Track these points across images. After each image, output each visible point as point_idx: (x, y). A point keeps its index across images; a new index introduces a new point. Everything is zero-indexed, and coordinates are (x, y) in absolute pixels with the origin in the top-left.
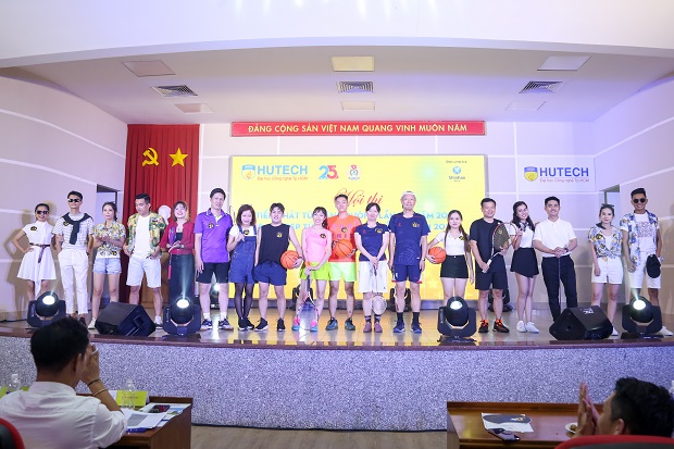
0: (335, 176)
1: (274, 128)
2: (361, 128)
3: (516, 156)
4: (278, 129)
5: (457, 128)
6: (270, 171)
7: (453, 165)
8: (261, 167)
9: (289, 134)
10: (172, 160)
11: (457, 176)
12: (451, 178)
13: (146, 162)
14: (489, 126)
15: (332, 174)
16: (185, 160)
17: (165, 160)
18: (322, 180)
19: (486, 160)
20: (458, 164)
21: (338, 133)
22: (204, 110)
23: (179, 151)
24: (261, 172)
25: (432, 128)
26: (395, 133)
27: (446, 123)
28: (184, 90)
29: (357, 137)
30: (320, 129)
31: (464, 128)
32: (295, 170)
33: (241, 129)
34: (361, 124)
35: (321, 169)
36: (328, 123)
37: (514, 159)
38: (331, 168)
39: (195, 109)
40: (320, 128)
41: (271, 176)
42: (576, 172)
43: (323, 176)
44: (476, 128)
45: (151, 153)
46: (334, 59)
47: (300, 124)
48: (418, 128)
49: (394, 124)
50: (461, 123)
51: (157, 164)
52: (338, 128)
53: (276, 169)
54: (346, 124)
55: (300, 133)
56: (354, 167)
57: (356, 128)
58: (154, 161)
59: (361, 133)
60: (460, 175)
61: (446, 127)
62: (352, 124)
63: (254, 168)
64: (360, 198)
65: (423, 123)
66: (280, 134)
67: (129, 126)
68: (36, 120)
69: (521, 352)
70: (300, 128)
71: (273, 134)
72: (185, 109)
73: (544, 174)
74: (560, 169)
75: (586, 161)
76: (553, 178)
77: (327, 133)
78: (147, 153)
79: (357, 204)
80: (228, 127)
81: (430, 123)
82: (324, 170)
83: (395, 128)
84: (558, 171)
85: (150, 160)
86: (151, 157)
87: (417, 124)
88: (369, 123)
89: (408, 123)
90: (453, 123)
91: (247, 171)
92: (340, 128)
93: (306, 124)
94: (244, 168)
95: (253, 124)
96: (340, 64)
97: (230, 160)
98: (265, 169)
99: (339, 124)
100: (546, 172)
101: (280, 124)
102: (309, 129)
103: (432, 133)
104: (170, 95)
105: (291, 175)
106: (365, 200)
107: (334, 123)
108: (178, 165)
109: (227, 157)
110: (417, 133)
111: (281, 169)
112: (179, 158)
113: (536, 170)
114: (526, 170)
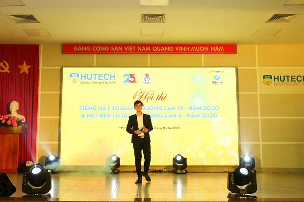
0: (134, 81)
1: (92, 48)
2: (152, 48)
3: (257, 68)
4: (95, 49)
5: (217, 49)
6: (89, 78)
7: (215, 74)
8: (83, 75)
9: (102, 52)
10: (20, 70)
11: (217, 82)
12: (213, 82)
13: (0, 71)
15: (132, 79)
16: (29, 70)
17: (15, 69)
18: (125, 84)
19: (237, 70)
20: (218, 73)
21: (136, 52)
23: (25, 63)
24: (83, 78)
25: (200, 49)
26: (175, 52)
27: (209, 46)
29: (149, 55)
30: (124, 49)
31: (222, 49)
32: (107, 77)
33: (69, 48)
34: (151, 46)
35: (125, 76)
36: (129, 45)
37: (256, 69)
38: (131, 76)
41: (90, 81)
42: (299, 79)
43: (126, 81)
44: (230, 48)
45: (5, 64)
47: (110, 46)
48: (190, 49)
49: (174, 46)
50: (219, 45)
51: (9, 72)
52: (136, 48)
53: (93, 76)
54: (141, 45)
55: (110, 52)
56: (147, 75)
57: (149, 49)
58: (7, 70)
59: (151, 52)
60: (219, 81)
62: (146, 45)
63: (78, 75)
64: (151, 96)
65: (194, 46)
66: (96, 52)
71: (91, 52)
73: (277, 80)
74: (288, 76)
76: (283, 83)
77: (128, 52)
78: (1, 64)
79: (150, 100)
80: (59, 49)
81: (198, 45)
82: (126, 77)
84: (286, 78)
85: (3, 69)
86: (4, 67)
87: (190, 45)
88: (157, 45)
89: (183, 45)
90: (214, 45)
91: (73, 78)
93: (114, 46)
94: (71, 75)
95: (78, 45)
97: (61, 70)
98: (86, 76)
99: (137, 46)
100: (278, 78)
101: (96, 45)
102: (116, 49)
103: (200, 52)
104: (20, 22)
105: (104, 80)
106: (155, 97)
107: (133, 45)
108: (24, 73)
109: (59, 68)
110: (190, 52)
111: (97, 76)
112: (25, 68)
113: (271, 77)
114: (264, 77)
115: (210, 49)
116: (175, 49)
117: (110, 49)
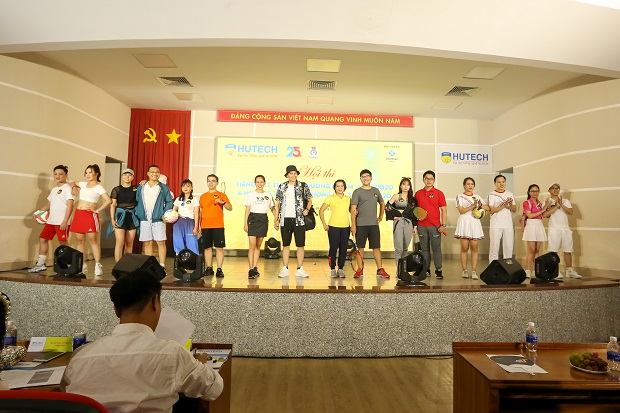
0: (299, 155)
1: (251, 116)
2: (320, 118)
3: (436, 144)
4: (255, 117)
5: (393, 121)
6: (248, 150)
7: (389, 149)
8: (241, 147)
9: (262, 121)
10: (168, 139)
11: (392, 158)
13: (146, 140)
14: (416, 120)
15: (296, 153)
16: (179, 139)
17: (162, 138)
18: (289, 158)
19: (414, 146)
21: (302, 121)
22: (195, 99)
23: (174, 131)
24: (241, 150)
25: (374, 120)
26: (346, 123)
27: (384, 117)
28: (183, 81)
29: (316, 126)
31: (398, 121)
32: (268, 149)
33: (224, 116)
34: (319, 115)
35: (288, 149)
36: (293, 114)
37: (434, 146)
38: (296, 149)
39: (188, 97)
40: (288, 117)
41: (248, 154)
42: (479, 157)
43: (289, 155)
44: (406, 121)
45: (151, 132)
46: (309, 61)
47: (272, 114)
48: (363, 120)
49: (345, 116)
50: (395, 117)
51: (156, 141)
52: (302, 118)
53: (252, 148)
54: (309, 115)
55: (272, 121)
56: (314, 148)
57: (316, 119)
58: (153, 138)
59: (319, 122)
61: (384, 120)
62: (313, 115)
63: (235, 147)
65: (367, 117)
66: (256, 121)
67: (132, 110)
68: (55, 99)
69: (465, 294)
70: (272, 117)
71: (251, 120)
72: (181, 97)
73: (456, 158)
74: (468, 155)
75: (486, 149)
76: (462, 161)
77: (293, 122)
78: (147, 132)
79: (316, 177)
80: (214, 114)
81: (373, 117)
82: (290, 150)
83: (345, 119)
84: (466, 156)
85: (149, 138)
86: (150, 135)
87: (363, 117)
88: (326, 115)
89: (355, 116)
90: (390, 117)
91: (229, 149)
92: (303, 118)
93: (277, 114)
94: (227, 147)
95: (235, 112)
96: (313, 65)
97: (216, 140)
98: (244, 148)
99: (303, 114)
100: (458, 156)
101: (256, 113)
102: (279, 117)
103: (374, 124)
104: (170, 85)
105: (264, 153)
106: (322, 174)
107: (299, 114)
108: (173, 143)
109: (213, 138)
110: (363, 124)
111: (257, 149)
112: (174, 137)
113: (450, 155)
114: (443, 155)
115: (385, 121)
116: (346, 120)
117: (273, 117)
